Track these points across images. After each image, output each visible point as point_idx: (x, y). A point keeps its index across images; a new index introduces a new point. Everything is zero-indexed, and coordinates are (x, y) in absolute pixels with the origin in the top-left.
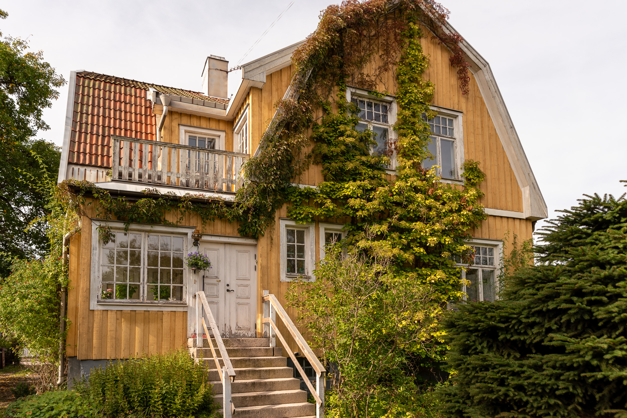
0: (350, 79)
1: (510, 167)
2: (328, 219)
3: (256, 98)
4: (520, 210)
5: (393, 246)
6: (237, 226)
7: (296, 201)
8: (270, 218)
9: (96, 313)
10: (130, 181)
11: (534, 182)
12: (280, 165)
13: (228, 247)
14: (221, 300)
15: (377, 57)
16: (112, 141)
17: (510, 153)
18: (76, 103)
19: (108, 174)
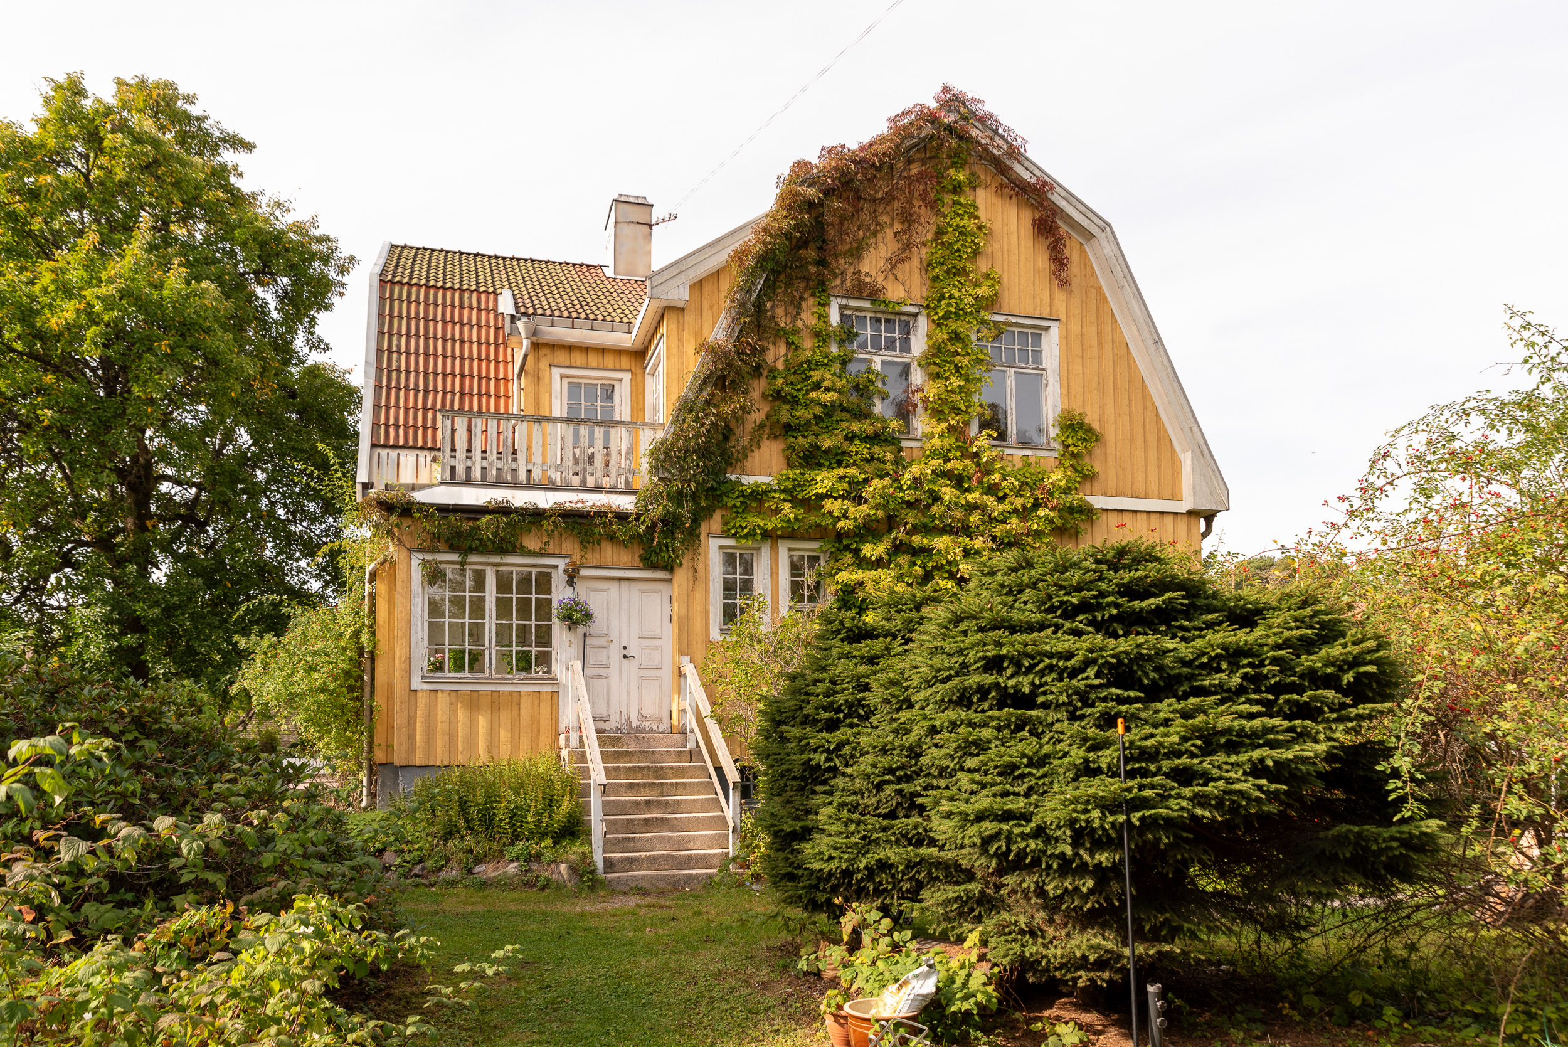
0: (838, 282)
1: (1157, 414)
2: (791, 534)
3: (674, 326)
4: (1175, 496)
5: (899, 578)
6: (638, 551)
7: (734, 506)
8: (693, 536)
9: (420, 695)
10: (468, 482)
11: (1202, 442)
12: (704, 453)
13: (624, 584)
14: (614, 672)
15: (889, 233)
16: (439, 417)
17: (1156, 390)
18: (380, 333)
19: (434, 460)
